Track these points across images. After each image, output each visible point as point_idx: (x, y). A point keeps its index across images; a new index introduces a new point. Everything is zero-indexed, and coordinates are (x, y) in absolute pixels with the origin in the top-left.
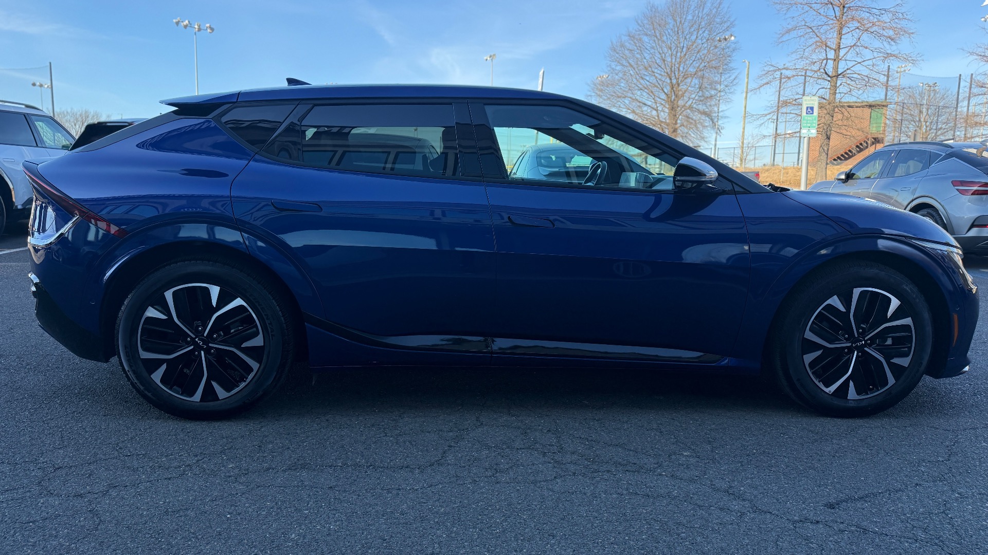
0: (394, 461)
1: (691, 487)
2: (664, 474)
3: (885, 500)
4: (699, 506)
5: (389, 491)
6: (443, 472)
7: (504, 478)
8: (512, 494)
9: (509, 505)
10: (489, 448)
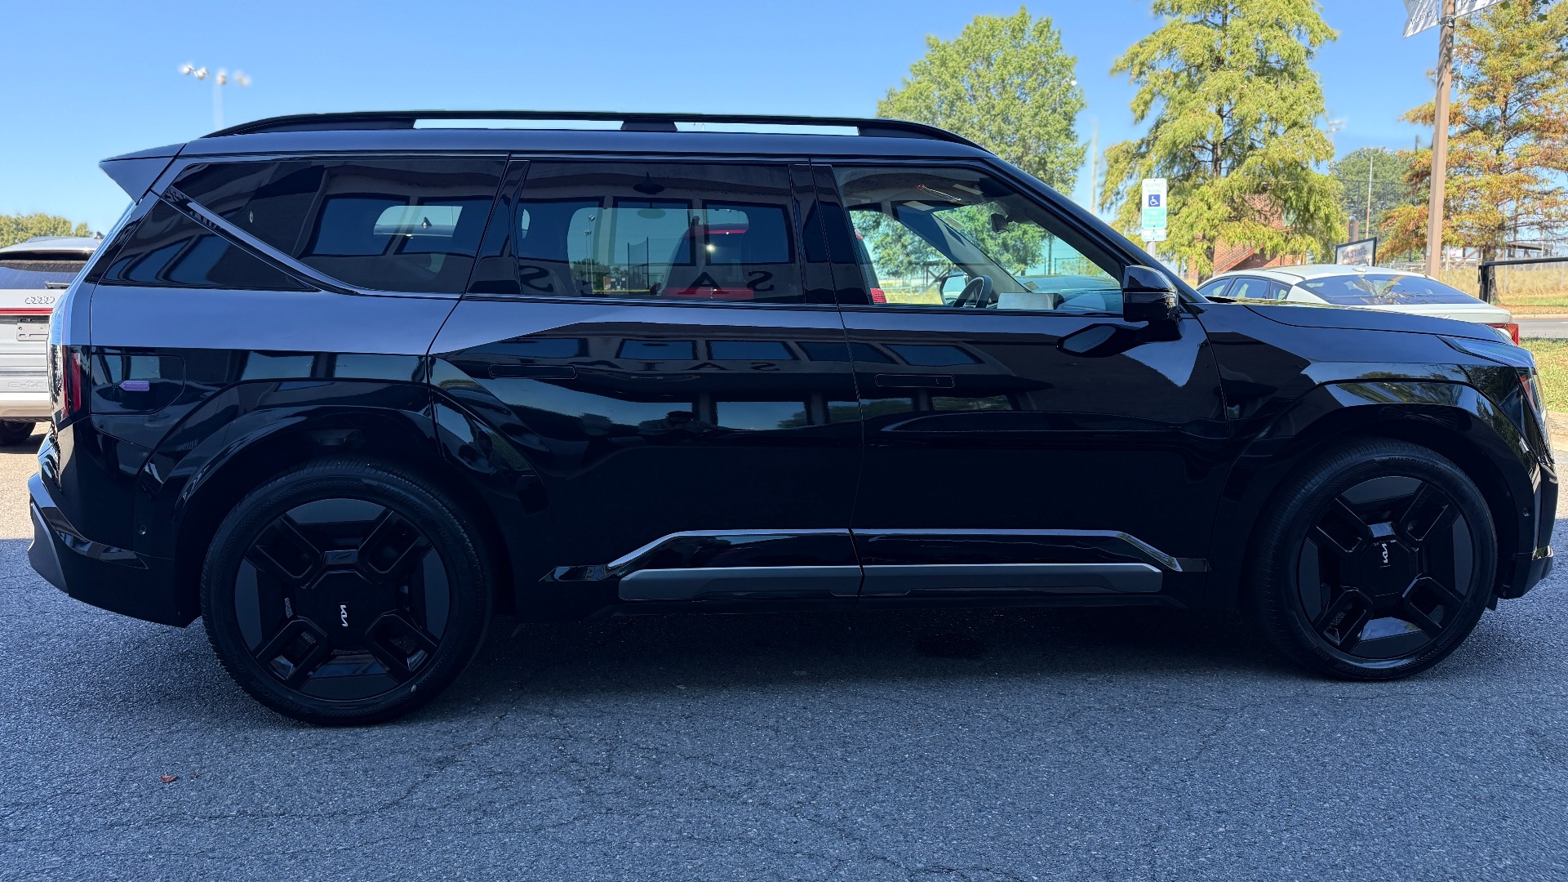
0: (325, 804)
1: (783, 822)
2: (751, 801)
3: (1069, 829)
4: (779, 853)
5: (293, 856)
6: (396, 820)
7: (493, 824)
8: (492, 852)
9: (481, 868)
10: (491, 774)
